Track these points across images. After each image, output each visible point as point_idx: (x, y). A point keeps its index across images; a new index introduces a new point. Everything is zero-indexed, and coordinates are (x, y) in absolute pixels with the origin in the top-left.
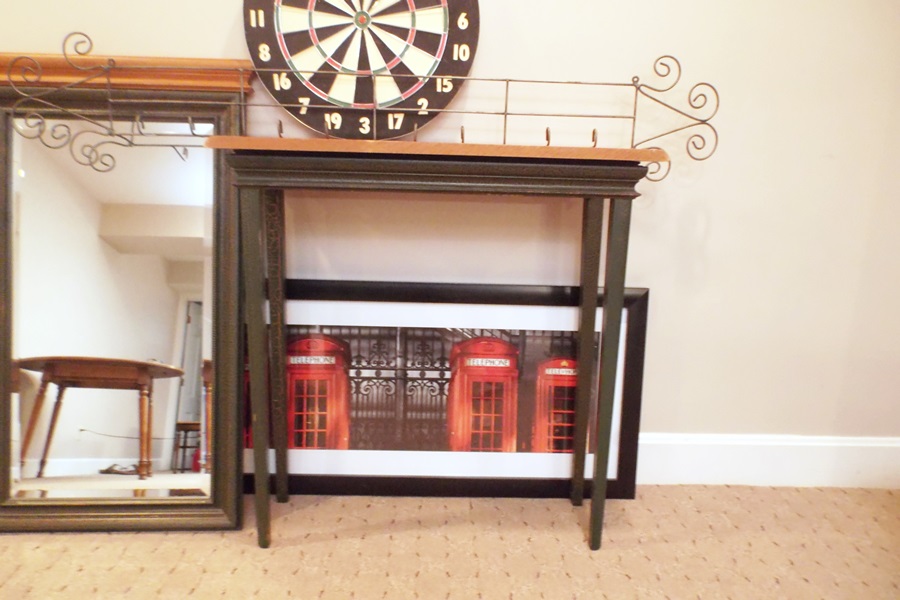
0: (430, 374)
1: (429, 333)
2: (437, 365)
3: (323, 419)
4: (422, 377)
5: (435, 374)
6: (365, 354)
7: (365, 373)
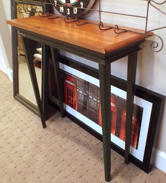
0: (94, 99)
1: (94, 86)
2: (96, 97)
3: (72, 100)
4: (93, 99)
5: (96, 100)
6: (80, 86)
7: (81, 92)
